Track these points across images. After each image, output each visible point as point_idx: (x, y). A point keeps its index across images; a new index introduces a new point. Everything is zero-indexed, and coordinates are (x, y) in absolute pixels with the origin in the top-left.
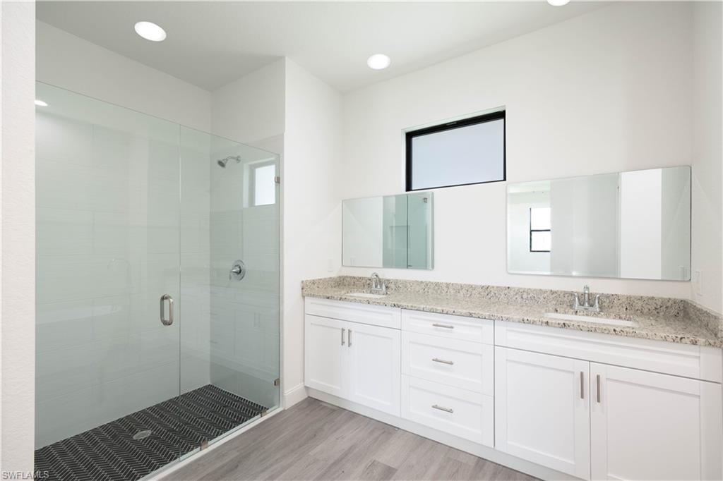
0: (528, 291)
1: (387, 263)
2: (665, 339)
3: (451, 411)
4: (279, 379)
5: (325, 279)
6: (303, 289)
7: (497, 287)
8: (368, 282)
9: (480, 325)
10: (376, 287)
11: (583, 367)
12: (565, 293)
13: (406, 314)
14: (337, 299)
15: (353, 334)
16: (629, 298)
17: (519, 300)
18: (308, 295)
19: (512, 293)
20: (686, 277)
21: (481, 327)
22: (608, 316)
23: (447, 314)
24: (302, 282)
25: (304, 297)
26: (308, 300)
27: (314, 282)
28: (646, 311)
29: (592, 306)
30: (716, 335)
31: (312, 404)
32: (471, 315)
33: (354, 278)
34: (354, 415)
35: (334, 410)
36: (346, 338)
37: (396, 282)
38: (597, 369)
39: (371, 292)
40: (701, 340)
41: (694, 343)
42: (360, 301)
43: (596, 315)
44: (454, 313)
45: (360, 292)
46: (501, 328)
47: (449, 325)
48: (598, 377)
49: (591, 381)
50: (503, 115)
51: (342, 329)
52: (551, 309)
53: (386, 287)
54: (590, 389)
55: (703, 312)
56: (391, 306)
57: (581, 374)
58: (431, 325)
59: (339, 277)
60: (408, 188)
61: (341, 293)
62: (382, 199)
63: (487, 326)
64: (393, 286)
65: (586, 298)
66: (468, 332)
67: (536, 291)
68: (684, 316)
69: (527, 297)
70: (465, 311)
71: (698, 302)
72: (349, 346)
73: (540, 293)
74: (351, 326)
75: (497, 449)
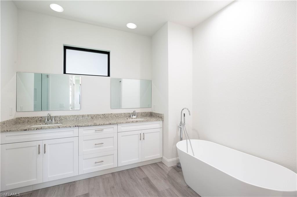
0: (117, 114)
2: (155, 121)
3: (102, 161)
7: (108, 114)
8: (40, 119)
9: (113, 127)
10: (48, 120)
12: (128, 113)
13: (81, 129)
14: (34, 130)
15: (47, 146)
16: (141, 113)
17: (115, 117)
19: (113, 115)
20: (150, 106)
22: (139, 118)
23: (101, 125)
28: (144, 116)
29: (135, 116)
30: (161, 118)
32: (110, 124)
33: (28, 118)
34: (47, 189)
35: (31, 193)
36: (41, 150)
37: (60, 117)
38: (143, 132)
39: (46, 124)
40: (160, 119)
41: (159, 120)
42: (53, 128)
43: (137, 118)
44: (104, 125)
45: (37, 125)
47: (101, 129)
48: (144, 134)
49: (142, 135)
50: (108, 53)
51: (39, 146)
52: (126, 118)
53: (55, 120)
54: (142, 137)
55: (157, 114)
56: (74, 127)
57: (140, 134)
58: (94, 131)
59: (16, 118)
60: (65, 73)
61: (27, 127)
62: (33, 74)
63: (115, 127)
64: (58, 119)
65: (134, 114)
66: (109, 130)
67: (120, 114)
68: (151, 116)
69: (118, 116)
70: (108, 123)
71: (154, 112)
72: (45, 153)
73: (121, 114)
74: (45, 142)
75: (118, 166)
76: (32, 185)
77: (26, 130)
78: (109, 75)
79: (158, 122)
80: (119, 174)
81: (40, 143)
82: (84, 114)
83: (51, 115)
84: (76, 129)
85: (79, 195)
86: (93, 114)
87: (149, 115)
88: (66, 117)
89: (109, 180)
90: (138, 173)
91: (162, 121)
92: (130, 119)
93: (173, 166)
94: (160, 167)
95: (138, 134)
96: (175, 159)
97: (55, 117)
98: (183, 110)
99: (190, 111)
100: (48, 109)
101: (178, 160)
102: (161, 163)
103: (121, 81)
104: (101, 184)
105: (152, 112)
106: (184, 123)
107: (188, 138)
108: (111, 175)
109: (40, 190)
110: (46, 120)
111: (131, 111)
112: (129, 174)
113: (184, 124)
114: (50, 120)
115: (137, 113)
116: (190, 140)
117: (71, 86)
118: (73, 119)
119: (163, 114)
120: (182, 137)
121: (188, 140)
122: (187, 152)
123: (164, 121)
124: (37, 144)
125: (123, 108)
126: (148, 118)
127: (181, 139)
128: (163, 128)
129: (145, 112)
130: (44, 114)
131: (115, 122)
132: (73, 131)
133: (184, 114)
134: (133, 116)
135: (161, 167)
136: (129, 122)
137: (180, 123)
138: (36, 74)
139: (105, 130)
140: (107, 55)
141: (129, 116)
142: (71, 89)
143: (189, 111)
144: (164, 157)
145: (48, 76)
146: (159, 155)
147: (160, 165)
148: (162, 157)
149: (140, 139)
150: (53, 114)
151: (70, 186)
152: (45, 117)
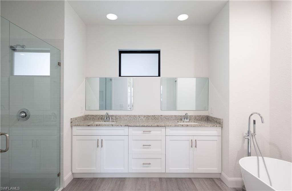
0: (168, 116)
1: (101, 108)
2: (211, 126)
3: (150, 164)
4: (60, 173)
5: (80, 117)
6: (71, 122)
7: (158, 115)
8: (101, 117)
9: (161, 129)
10: (107, 118)
11: (191, 138)
12: (179, 116)
13: (131, 129)
14: (94, 126)
15: (104, 142)
16: (195, 116)
17: (165, 120)
18: (75, 126)
19: (163, 117)
20: (206, 109)
21: (161, 130)
22: (192, 122)
23: (149, 126)
24: (71, 119)
25: (72, 127)
26: (75, 128)
27: (76, 119)
28: (199, 119)
29: (187, 119)
30: (220, 124)
31: (77, 181)
32: (158, 126)
33: (93, 115)
34: (103, 179)
36: (99, 144)
37: (116, 116)
38: (195, 138)
39: (105, 122)
40: (218, 125)
41: (216, 126)
43: (189, 122)
44: (151, 126)
45: (99, 122)
46: (168, 129)
47: (149, 131)
48: (196, 140)
49: (194, 142)
50: (158, 52)
51: (98, 140)
52: (177, 121)
53: (112, 119)
54: (193, 144)
55: (215, 118)
56: (124, 126)
57: (192, 140)
58: (142, 132)
59: (85, 115)
60: (120, 75)
61: (92, 123)
62: (99, 78)
63: (163, 129)
64: (114, 118)
65: (186, 117)
66: (156, 133)
67: (170, 116)
68: (207, 120)
69: (168, 118)
70: (156, 125)
71: (211, 116)
72: (102, 147)
73: (172, 116)
74: (102, 138)
75: (166, 172)
76: (93, 173)
77: (89, 126)
78: (159, 75)
79: (215, 128)
80: (167, 181)
81: (100, 138)
82: (136, 114)
83: (109, 114)
84: (126, 128)
86: (144, 114)
87: (205, 119)
88: (120, 117)
89: (155, 185)
90: (188, 185)
91: (221, 128)
92: (181, 122)
93: (235, 187)
94: (217, 185)
95: (189, 140)
96: (239, 179)
97: (112, 116)
98: (252, 115)
99: (263, 117)
101: (242, 182)
102: (219, 179)
104: (147, 187)
105: (209, 116)
106: (254, 133)
107: (260, 153)
108: (158, 180)
109: (98, 179)
110: (105, 118)
111: (183, 114)
112: (177, 184)
113: (254, 135)
114: (108, 119)
115: (190, 116)
116: (264, 157)
118: (126, 118)
119: (223, 119)
120: (250, 152)
121: (260, 158)
123: (223, 128)
124: (96, 138)
125: (178, 110)
126: (203, 123)
127: (249, 155)
128: (222, 136)
129: (200, 116)
130: (103, 113)
131: (163, 125)
132: (124, 130)
133: (254, 121)
134: (184, 119)
135: (219, 185)
136: (177, 126)
137: (247, 132)
139: (152, 132)
140: (157, 54)
141: (181, 118)
143: (261, 117)
144: (223, 174)
145: (111, 79)
146: (216, 169)
147: (218, 182)
148: (220, 172)
149: (192, 146)
150: (111, 113)
151: (121, 181)
152: (104, 115)
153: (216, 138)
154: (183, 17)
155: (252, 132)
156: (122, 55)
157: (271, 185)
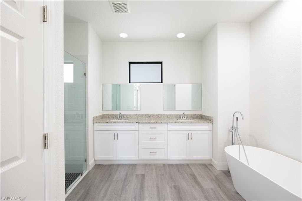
0: (169, 115)
2: (204, 123)
3: (155, 153)
4: (86, 159)
5: (99, 116)
6: (93, 120)
7: (161, 115)
8: (115, 116)
9: (164, 125)
10: (120, 117)
11: (188, 132)
12: (178, 115)
13: (140, 125)
14: (112, 123)
15: (119, 135)
16: (191, 115)
17: (167, 118)
18: (96, 123)
19: (165, 116)
20: (200, 109)
22: (188, 120)
23: (155, 123)
24: (93, 117)
25: (93, 123)
26: (96, 125)
27: (96, 117)
28: (194, 118)
30: (211, 121)
31: (98, 166)
32: (162, 123)
33: (108, 115)
34: (119, 165)
35: (110, 165)
37: (127, 115)
38: (191, 132)
39: (118, 120)
40: (209, 122)
41: (208, 123)
43: (186, 120)
44: (157, 123)
46: (170, 125)
48: (192, 134)
49: (190, 135)
50: (161, 63)
51: (114, 134)
52: (176, 119)
53: (124, 117)
54: (190, 137)
55: (207, 116)
56: (135, 123)
57: (189, 134)
58: (149, 127)
59: (103, 115)
60: (130, 82)
61: (108, 121)
62: (111, 85)
63: (166, 125)
64: (125, 117)
65: (184, 116)
66: (161, 128)
67: (171, 115)
68: (201, 118)
69: (169, 117)
70: (160, 122)
71: (204, 115)
72: (118, 139)
74: (118, 132)
75: (169, 159)
76: (111, 160)
77: (107, 123)
78: (162, 82)
79: (207, 124)
80: (169, 166)
81: (116, 132)
82: (143, 114)
83: (122, 114)
84: (137, 125)
85: (138, 173)
86: (149, 114)
87: (199, 117)
88: (130, 116)
89: (160, 169)
90: (185, 169)
91: (211, 124)
92: (179, 120)
93: (223, 170)
94: (208, 169)
95: (186, 134)
96: (225, 163)
97: (124, 115)
98: (235, 113)
99: (243, 115)
100: (120, 110)
101: (228, 166)
102: (211, 165)
103: (175, 86)
104: (154, 170)
105: (202, 115)
106: (237, 127)
107: (242, 143)
108: (162, 166)
109: (115, 165)
110: (119, 117)
111: (181, 113)
112: (177, 168)
113: (237, 129)
114: (121, 117)
115: (187, 115)
116: (244, 146)
117: (135, 92)
118: (135, 117)
119: (213, 117)
120: (233, 142)
121: (241, 146)
122: (240, 159)
123: (214, 124)
124: (113, 132)
125: (177, 110)
126: (197, 120)
127: (233, 144)
128: (212, 130)
129: (195, 115)
130: (117, 113)
131: (166, 122)
132: (135, 126)
133: (237, 118)
134: (182, 117)
135: (210, 168)
136: (177, 123)
137: (231, 127)
138: (113, 85)
139: (157, 128)
140: (160, 65)
141: (180, 117)
142: (135, 94)
143: (242, 115)
144: (213, 160)
145: (120, 85)
146: (208, 156)
147: (209, 167)
148: (211, 159)
149: (189, 139)
150: (123, 113)
151: (133, 166)
152: (118, 115)
153: (207, 132)
154: (181, 35)
155: (235, 126)
156: (131, 65)
157: (248, 165)
